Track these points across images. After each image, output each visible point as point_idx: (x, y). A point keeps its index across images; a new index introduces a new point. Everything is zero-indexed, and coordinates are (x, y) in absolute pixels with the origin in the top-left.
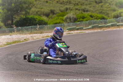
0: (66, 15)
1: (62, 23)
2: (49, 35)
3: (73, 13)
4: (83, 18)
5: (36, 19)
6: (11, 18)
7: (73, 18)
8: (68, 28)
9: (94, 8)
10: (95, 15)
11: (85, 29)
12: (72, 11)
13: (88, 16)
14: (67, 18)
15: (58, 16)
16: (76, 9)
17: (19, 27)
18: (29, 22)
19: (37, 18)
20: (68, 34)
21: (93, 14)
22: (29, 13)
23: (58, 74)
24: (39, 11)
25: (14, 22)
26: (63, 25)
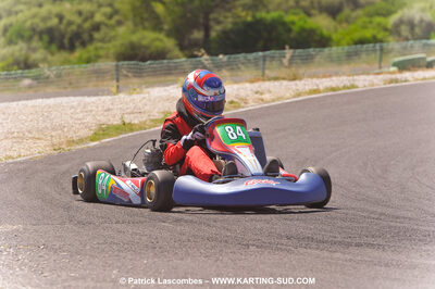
0: (396, 11)
1: (381, 41)
2: (321, 87)
3: (423, 5)
5: (292, 26)
6: (202, 20)
7: (421, 22)
8: (397, 59)
14: (401, 22)
15: (370, 15)
17: (221, 56)
18: (265, 35)
19: (293, 23)
20: (391, 81)
25: (213, 34)
26: (378, 47)
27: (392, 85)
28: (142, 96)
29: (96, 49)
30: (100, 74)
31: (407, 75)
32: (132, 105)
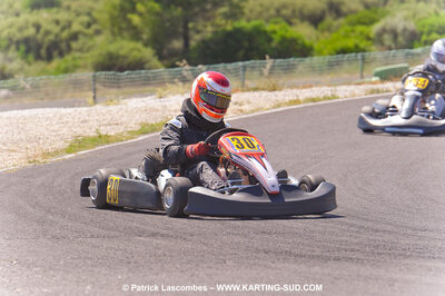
0: (379, 20)
1: (364, 51)
2: (301, 98)
3: (406, 12)
4: (443, 31)
5: (273, 36)
6: (181, 30)
7: (405, 30)
8: (379, 69)
12: (403, 6)
14: (384, 31)
15: (353, 24)
17: (200, 66)
18: (246, 44)
19: (274, 32)
20: (372, 92)
24: (285, 6)
25: (193, 44)
26: (359, 57)
28: (119, 107)
29: (74, 59)
30: (77, 84)
32: (108, 117)
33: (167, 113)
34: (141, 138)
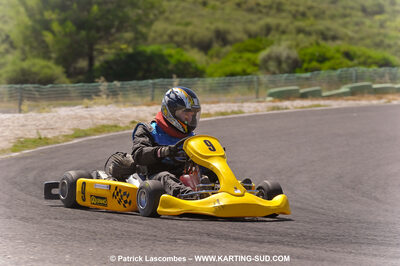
0: (264, 48)
2: (212, 112)
3: (289, 43)
4: (322, 59)
5: (169, 59)
6: (86, 50)
7: (288, 58)
8: (273, 90)
9: (357, 28)
10: (359, 53)
11: (329, 97)
12: (284, 37)
13: (338, 55)
14: (269, 58)
15: (240, 51)
16: (300, 31)
17: (115, 82)
18: (145, 66)
19: (171, 56)
20: (274, 108)
21: (354, 49)
22: (144, 37)
23: (242, 239)
24: (177, 33)
25: (97, 64)
26: (255, 78)
27: (275, 112)
28: (51, 114)
31: (286, 103)
32: (44, 122)
33: (95, 121)
34: (76, 141)
